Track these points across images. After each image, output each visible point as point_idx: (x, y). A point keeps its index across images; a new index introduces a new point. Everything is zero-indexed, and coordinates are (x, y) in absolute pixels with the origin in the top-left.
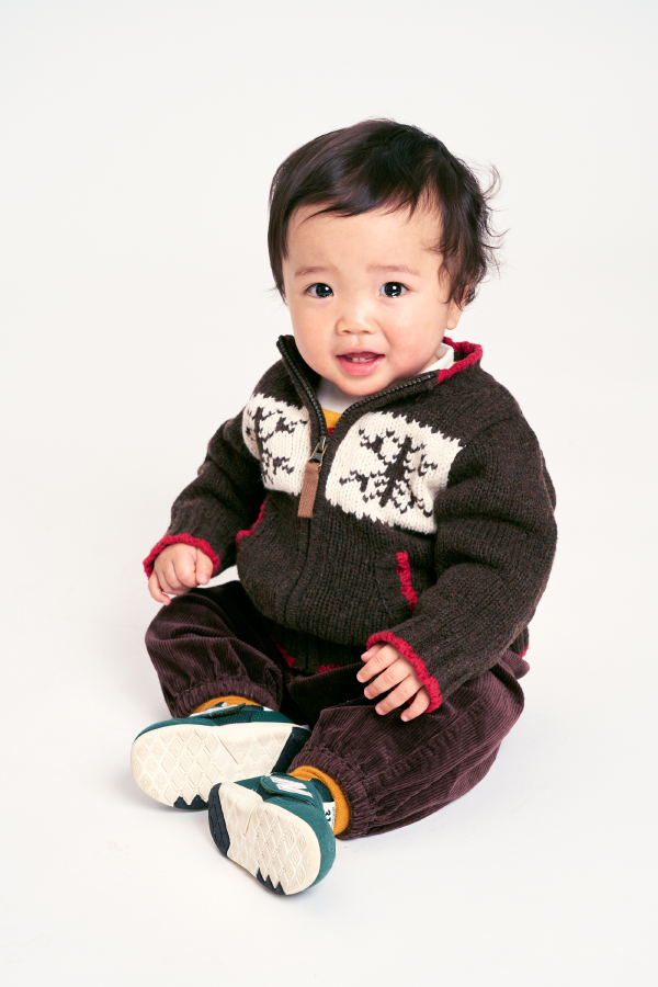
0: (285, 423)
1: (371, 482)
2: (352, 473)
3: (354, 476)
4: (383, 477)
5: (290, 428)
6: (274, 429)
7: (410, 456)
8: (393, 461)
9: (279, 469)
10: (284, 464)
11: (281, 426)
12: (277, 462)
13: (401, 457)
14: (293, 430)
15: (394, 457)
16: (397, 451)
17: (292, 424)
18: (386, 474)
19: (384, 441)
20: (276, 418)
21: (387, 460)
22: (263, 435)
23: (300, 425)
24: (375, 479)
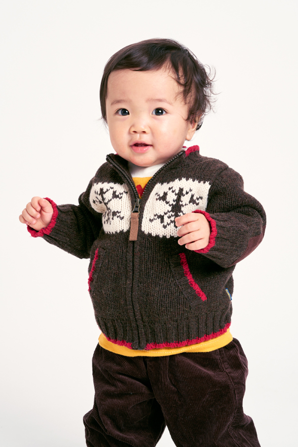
0: (117, 194)
1: (166, 217)
2: (155, 216)
3: (157, 217)
4: (171, 213)
5: (120, 196)
6: (111, 198)
7: (182, 198)
8: (174, 203)
9: (115, 218)
10: (118, 215)
11: (115, 196)
12: (114, 214)
13: (178, 200)
14: (121, 197)
15: (174, 201)
16: (175, 198)
17: (120, 194)
18: (172, 211)
19: (168, 193)
20: (111, 191)
21: (171, 203)
22: (106, 201)
23: (124, 195)
24: (168, 215)
